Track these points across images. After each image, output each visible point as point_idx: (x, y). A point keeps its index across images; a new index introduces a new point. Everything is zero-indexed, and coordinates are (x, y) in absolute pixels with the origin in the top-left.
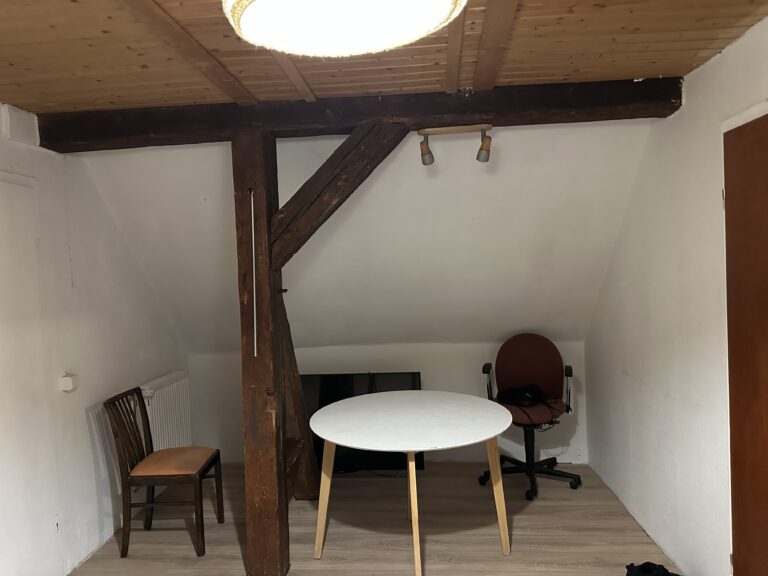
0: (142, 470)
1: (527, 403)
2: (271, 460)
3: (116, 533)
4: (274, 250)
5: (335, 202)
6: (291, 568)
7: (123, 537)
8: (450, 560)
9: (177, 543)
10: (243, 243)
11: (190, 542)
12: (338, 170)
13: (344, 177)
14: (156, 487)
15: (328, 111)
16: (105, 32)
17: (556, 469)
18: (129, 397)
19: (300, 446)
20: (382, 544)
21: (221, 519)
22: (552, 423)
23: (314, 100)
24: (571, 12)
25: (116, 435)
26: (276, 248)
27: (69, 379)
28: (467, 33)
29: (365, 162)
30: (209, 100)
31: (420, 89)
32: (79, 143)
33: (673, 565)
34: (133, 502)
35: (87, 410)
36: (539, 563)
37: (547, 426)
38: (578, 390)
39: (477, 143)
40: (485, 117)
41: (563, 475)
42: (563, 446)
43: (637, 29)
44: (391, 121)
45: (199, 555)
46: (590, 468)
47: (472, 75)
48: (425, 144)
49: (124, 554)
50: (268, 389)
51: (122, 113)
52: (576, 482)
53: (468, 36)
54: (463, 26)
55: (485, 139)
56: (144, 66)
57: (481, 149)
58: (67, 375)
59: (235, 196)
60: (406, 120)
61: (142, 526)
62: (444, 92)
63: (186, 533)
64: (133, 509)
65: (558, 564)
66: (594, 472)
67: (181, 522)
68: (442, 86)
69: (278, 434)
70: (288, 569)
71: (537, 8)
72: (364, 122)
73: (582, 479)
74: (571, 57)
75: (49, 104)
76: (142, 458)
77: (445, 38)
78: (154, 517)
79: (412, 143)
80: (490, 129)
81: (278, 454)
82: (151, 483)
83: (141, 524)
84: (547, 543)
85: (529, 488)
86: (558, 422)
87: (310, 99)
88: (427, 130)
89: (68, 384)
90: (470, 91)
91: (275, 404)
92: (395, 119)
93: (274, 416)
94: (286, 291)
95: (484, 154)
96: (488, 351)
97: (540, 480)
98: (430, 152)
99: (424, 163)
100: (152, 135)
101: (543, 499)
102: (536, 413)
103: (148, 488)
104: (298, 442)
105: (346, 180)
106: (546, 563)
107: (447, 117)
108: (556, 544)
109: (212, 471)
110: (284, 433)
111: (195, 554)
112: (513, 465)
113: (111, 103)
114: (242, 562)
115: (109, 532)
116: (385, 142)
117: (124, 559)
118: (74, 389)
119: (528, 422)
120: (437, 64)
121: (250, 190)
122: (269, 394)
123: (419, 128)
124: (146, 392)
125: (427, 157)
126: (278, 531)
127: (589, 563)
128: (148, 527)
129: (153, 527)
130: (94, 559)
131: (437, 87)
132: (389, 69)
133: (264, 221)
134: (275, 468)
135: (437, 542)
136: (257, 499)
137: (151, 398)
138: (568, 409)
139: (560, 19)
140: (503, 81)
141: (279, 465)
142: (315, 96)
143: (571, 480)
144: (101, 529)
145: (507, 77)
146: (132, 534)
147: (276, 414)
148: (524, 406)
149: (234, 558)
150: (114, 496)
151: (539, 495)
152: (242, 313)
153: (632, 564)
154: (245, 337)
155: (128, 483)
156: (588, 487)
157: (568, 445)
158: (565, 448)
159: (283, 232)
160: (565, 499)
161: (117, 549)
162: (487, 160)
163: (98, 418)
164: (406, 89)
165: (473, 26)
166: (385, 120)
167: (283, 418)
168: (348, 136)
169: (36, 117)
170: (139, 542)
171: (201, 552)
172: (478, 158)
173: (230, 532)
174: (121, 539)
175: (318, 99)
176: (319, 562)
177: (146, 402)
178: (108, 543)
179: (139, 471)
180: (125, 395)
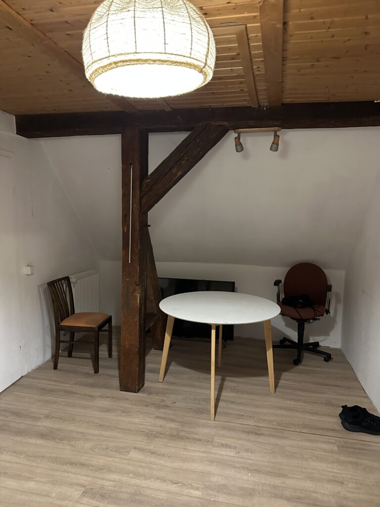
0: (67, 323)
1: (299, 306)
2: (136, 322)
3: (52, 357)
4: (143, 201)
5: (179, 174)
6: (145, 385)
7: (55, 358)
8: (237, 392)
9: (84, 366)
10: (125, 196)
11: (92, 366)
12: (182, 154)
13: (186, 158)
14: (75, 334)
15: (178, 117)
16: (47, 72)
17: (318, 349)
18: (62, 281)
19: (156, 318)
20: (199, 378)
21: (110, 355)
22: (315, 319)
23: (171, 110)
24: (318, 61)
25: (53, 302)
26: (144, 201)
27: (29, 268)
28: (256, 73)
29: (199, 149)
30: (109, 109)
31: (236, 104)
32: (38, 133)
33: (376, 410)
34: (61, 340)
35: (39, 286)
36: (291, 400)
37: (311, 321)
38: (338, 301)
39: (270, 139)
40: (276, 123)
41: (321, 353)
42: (325, 335)
43: (365, 71)
44: (217, 124)
45: (95, 373)
46: (341, 351)
47: (266, 97)
48: (238, 139)
49: (55, 367)
50: (136, 282)
51: (61, 115)
52: (328, 357)
53: (258, 75)
54: (252, 69)
55: (276, 136)
56: (70, 90)
57: (273, 143)
58: (28, 266)
59: (122, 168)
60: (226, 123)
61: (67, 355)
62: (251, 107)
63: (90, 361)
64: (61, 344)
65: (303, 402)
66: (343, 354)
67: (88, 355)
68: (248, 103)
69: (140, 308)
70: (143, 386)
71: (297, 59)
72: (200, 124)
73: (332, 356)
74: (327, 87)
75: (22, 110)
76: (68, 316)
77: (243, 76)
78: (73, 350)
79: (230, 139)
80: (280, 131)
81: (140, 319)
82: (72, 331)
83: (66, 353)
84: (299, 390)
85: (296, 358)
86: (319, 319)
87: (168, 109)
88: (240, 130)
89: (27, 270)
90: (267, 106)
91: (139, 291)
92: (219, 123)
93: (139, 298)
94: (149, 226)
95: (275, 146)
96: (281, 273)
97: (306, 355)
98: (241, 144)
99: (237, 151)
100: (77, 129)
101: (304, 365)
102: (305, 313)
103: (71, 334)
104: (156, 316)
105: (187, 160)
106: (295, 400)
107: (251, 123)
108: (305, 391)
109: (106, 327)
110: (145, 309)
111: (93, 372)
112: (289, 344)
113: (55, 110)
114: (118, 379)
115: (49, 355)
116: (212, 137)
117: (55, 370)
118: (32, 274)
119: (299, 317)
120: (242, 90)
121: (131, 164)
122: (136, 285)
123: (235, 128)
124: (72, 280)
125: (239, 147)
126: (138, 362)
127: (322, 403)
128: (70, 356)
129: (73, 356)
130: (39, 369)
131: (245, 104)
132: (213, 93)
133: (138, 183)
134: (138, 327)
135: (233, 381)
136: (127, 343)
137: (75, 283)
138: (328, 312)
139: (313, 65)
140: (288, 100)
141: (140, 326)
142: (171, 107)
143: (325, 356)
144: (44, 354)
145: (289, 98)
146: (60, 358)
147: (140, 296)
148: (298, 308)
149: (114, 376)
150: (52, 336)
151: (303, 363)
152: (123, 237)
153: (346, 406)
154: (124, 252)
155: (59, 329)
156: (336, 362)
157: (328, 335)
158: (326, 337)
159: (148, 191)
160: (318, 367)
161: (52, 364)
162: (277, 150)
163: (45, 292)
164: (226, 105)
165: (259, 69)
166: (213, 124)
167: (145, 299)
168: (189, 133)
169: (14, 117)
170: (63, 363)
171: (96, 371)
172: (271, 149)
173: (115, 363)
174: (54, 360)
175: (173, 109)
176: (161, 384)
177: (72, 285)
178: (48, 361)
179: (66, 323)
180: (60, 280)
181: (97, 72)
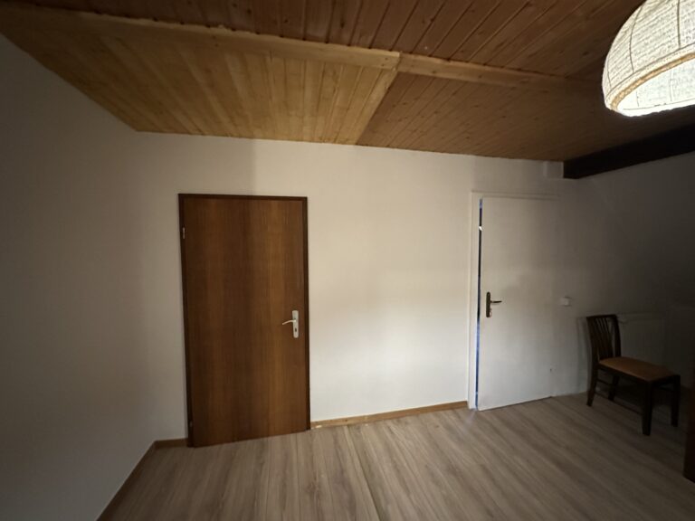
7: (591, 394)
14: (620, 379)
18: (607, 319)
27: (567, 299)
34: (599, 378)
45: (645, 434)
49: (589, 403)
58: (567, 297)
64: (598, 382)
75: (568, 156)
76: (611, 356)
78: (616, 395)
82: (617, 376)
111: (642, 432)
117: (589, 407)
118: (569, 305)
124: (621, 319)
128: (611, 399)
130: (570, 397)
144: (579, 385)
146: (596, 396)
155: (597, 366)
161: (586, 400)
169: (563, 163)
170: (599, 402)
174: (590, 396)
177: (620, 325)
178: (582, 394)
179: (606, 363)
180: (606, 316)
181: (618, 99)
